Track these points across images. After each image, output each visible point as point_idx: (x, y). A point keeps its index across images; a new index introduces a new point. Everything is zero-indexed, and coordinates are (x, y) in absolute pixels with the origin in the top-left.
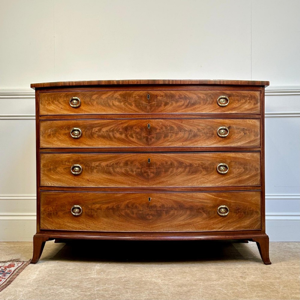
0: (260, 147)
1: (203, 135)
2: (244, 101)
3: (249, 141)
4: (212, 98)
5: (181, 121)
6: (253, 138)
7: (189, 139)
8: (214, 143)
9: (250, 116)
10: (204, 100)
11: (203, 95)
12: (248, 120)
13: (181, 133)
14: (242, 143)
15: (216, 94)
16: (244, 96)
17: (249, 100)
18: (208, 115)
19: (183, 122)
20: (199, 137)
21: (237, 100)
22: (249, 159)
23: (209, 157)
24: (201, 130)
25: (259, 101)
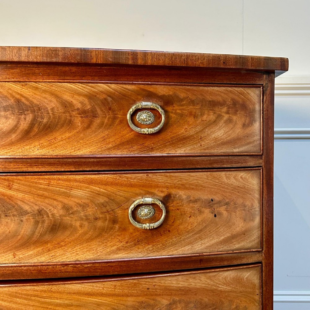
0: (259, 252)
1: (81, 226)
2: (212, 117)
3: (229, 235)
4: (110, 109)
5: (6, 183)
6: (239, 226)
7: (35, 238)
8: (119, 249)
9: (231, 163)
10: (83, 113)
11: (81, 98)
12: (223, 173)
13: (8, 220)
14: (208, 244)
15: (124, 95)
16: (213, 101)
17: (227, 113)
18: (98, 162)
19: (16, 186)
20: (68, 233)
21: (191, 114)
22: (228, 288)
23: (102, 295)
24: (75, 209)
25: (257, 116)
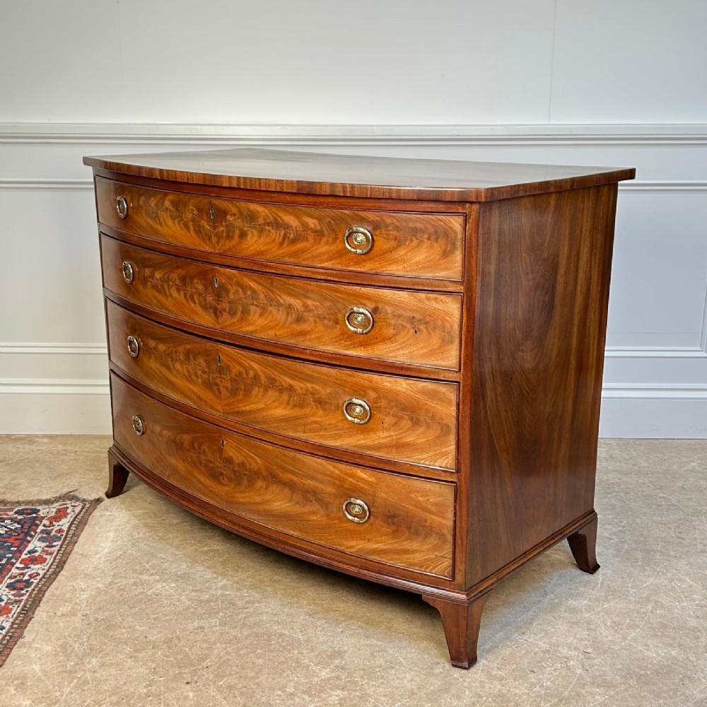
0: (456, 372)
1: (315, 321)
2: (415, 242)
3: (428, 350)
4: (333, 231)
5: (270, 281)
6: (437, 345)
7: (287, 326)
10: (315, 232)
11: (314, 220)
12: (425, 295)
13: (271, 308)
15: (342, 219)
16: (416, 228)
17: (429, 239)
18: (325, 273)
19: (276, 284)
20: (306, 324)
24: (311, 307)
